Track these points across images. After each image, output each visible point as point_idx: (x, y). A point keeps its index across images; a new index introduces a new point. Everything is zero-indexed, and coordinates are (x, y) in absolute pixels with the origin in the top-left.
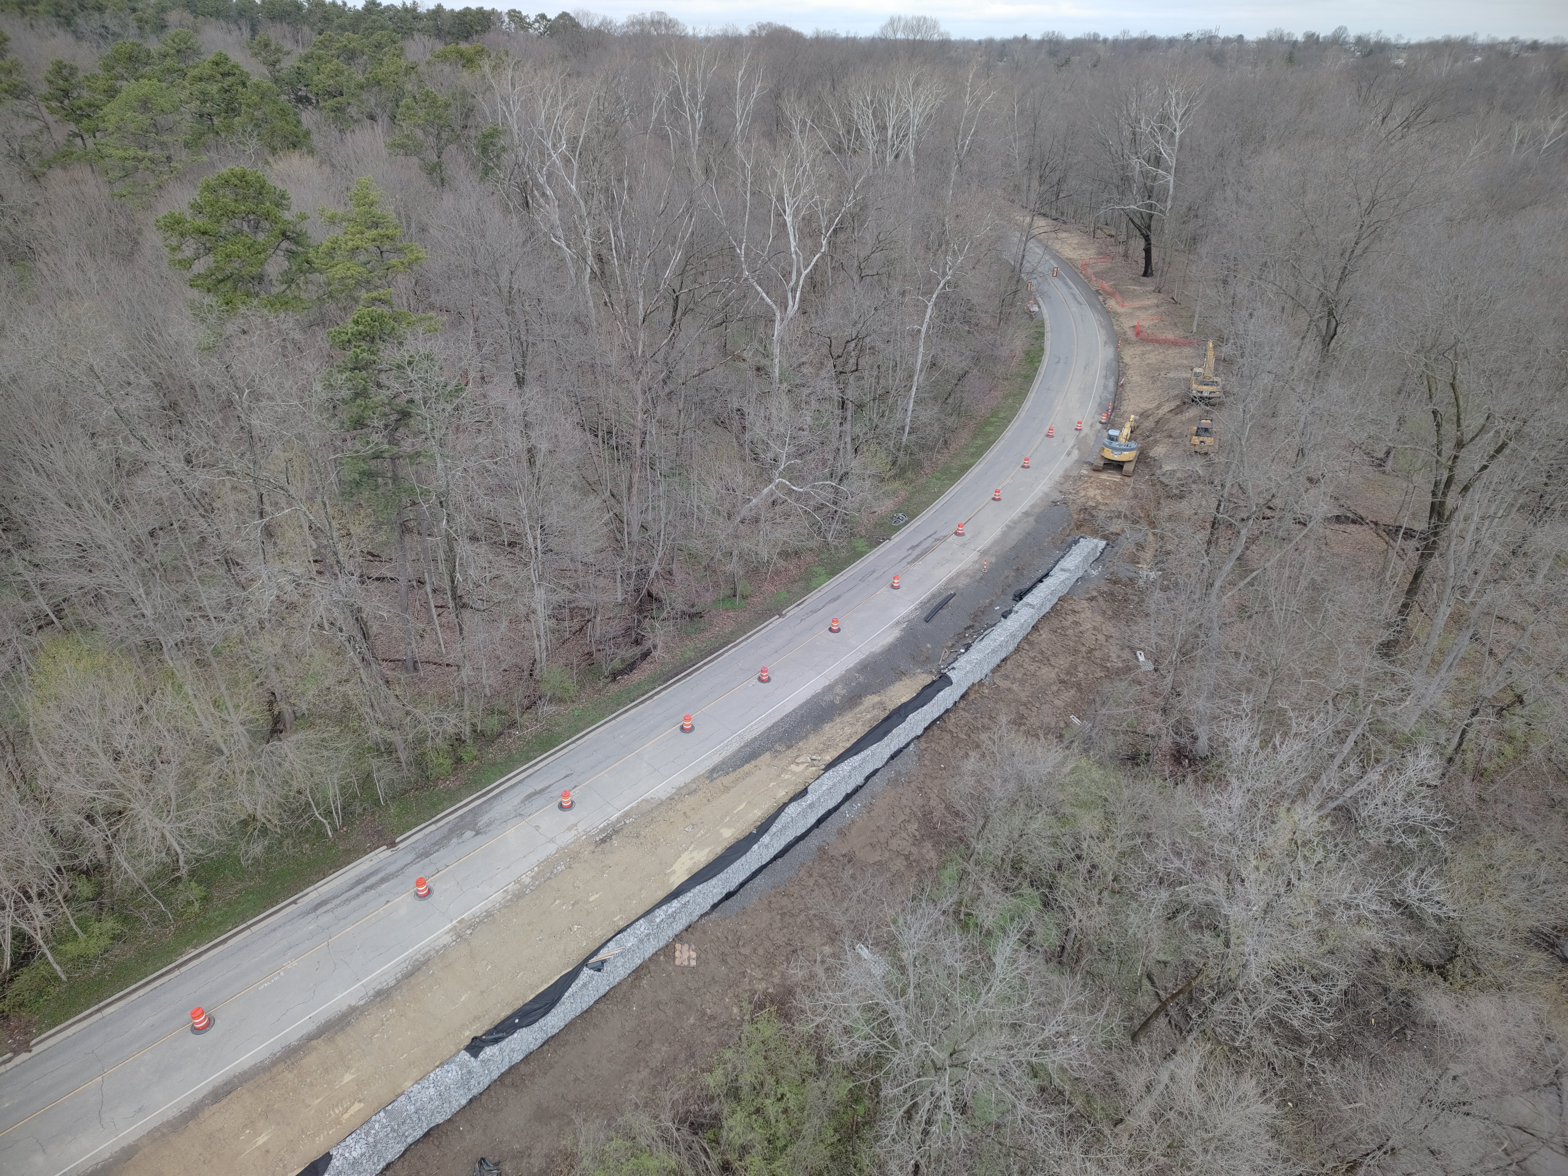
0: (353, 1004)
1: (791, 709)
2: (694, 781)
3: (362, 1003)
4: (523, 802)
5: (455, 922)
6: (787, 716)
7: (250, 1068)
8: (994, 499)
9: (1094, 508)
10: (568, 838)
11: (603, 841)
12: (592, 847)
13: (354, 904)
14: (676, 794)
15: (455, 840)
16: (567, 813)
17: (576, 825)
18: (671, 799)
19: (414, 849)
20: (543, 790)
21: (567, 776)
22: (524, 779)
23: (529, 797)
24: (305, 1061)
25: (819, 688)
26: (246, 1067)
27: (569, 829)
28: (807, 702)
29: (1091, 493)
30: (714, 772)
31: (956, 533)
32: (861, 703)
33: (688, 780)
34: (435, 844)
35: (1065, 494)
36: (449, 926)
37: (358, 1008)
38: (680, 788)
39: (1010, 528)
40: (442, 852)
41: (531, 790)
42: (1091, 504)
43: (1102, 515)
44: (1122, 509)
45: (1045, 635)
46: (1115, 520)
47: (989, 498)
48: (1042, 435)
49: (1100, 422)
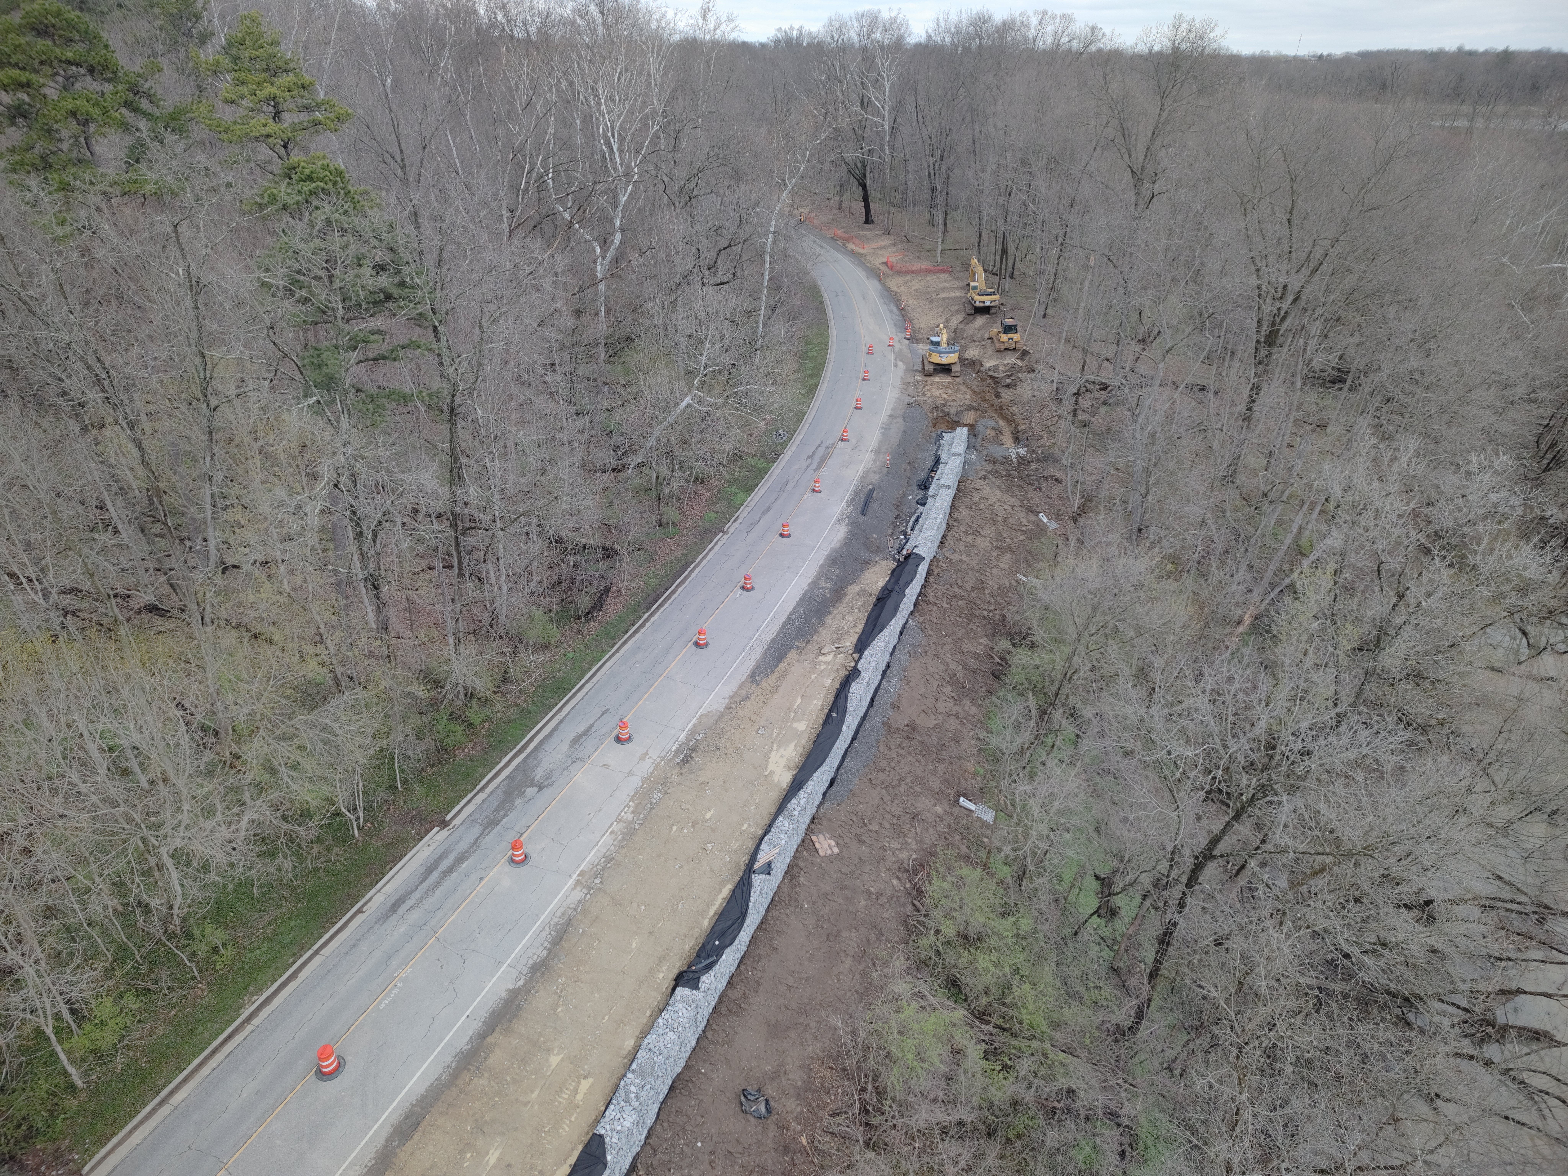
0: (511, 987)
1: (791, 608)
2: (741, 687)
3: (521, 983)
4: (571, 747)
5: (575, 876)
6: (791, 615)
7: (427, 1091)
8: (856, 408)
9: (945, 405)
10: (646, 767)
11: (685, 761)
12: (677, 770)
13: (439, 892)
14: (730, 702)
15: (518, 801)
16: (629, 746)
17: (647, 754)
18: (728, 708)
19: (475, 821)
20: (586, 732)
21: (604, 713)
22: (557, 726)
23: (577, 740)
24: (490, 1061)
25: (804, 586)
26: (421, 1090)
27: (642, 758)
28: (803, 599)
29: (937, 393)
30: (755, 676)
31: (842, 440)
32: (846, 594)
33: (735, 689)
34: (497, 810)
35: (914, 397)
36: (571, 882)
37: (519, 989)
38: (731, 697)
39: (886, 429)
40: (511, 816)
41: (572, 735)
42: (940, 402)
43: (953, 410)
44: (967, 402)
45: (963, 512)
46: (965, 413)
47: (852, 409)
48: (863, 354)
49: (906, 339)
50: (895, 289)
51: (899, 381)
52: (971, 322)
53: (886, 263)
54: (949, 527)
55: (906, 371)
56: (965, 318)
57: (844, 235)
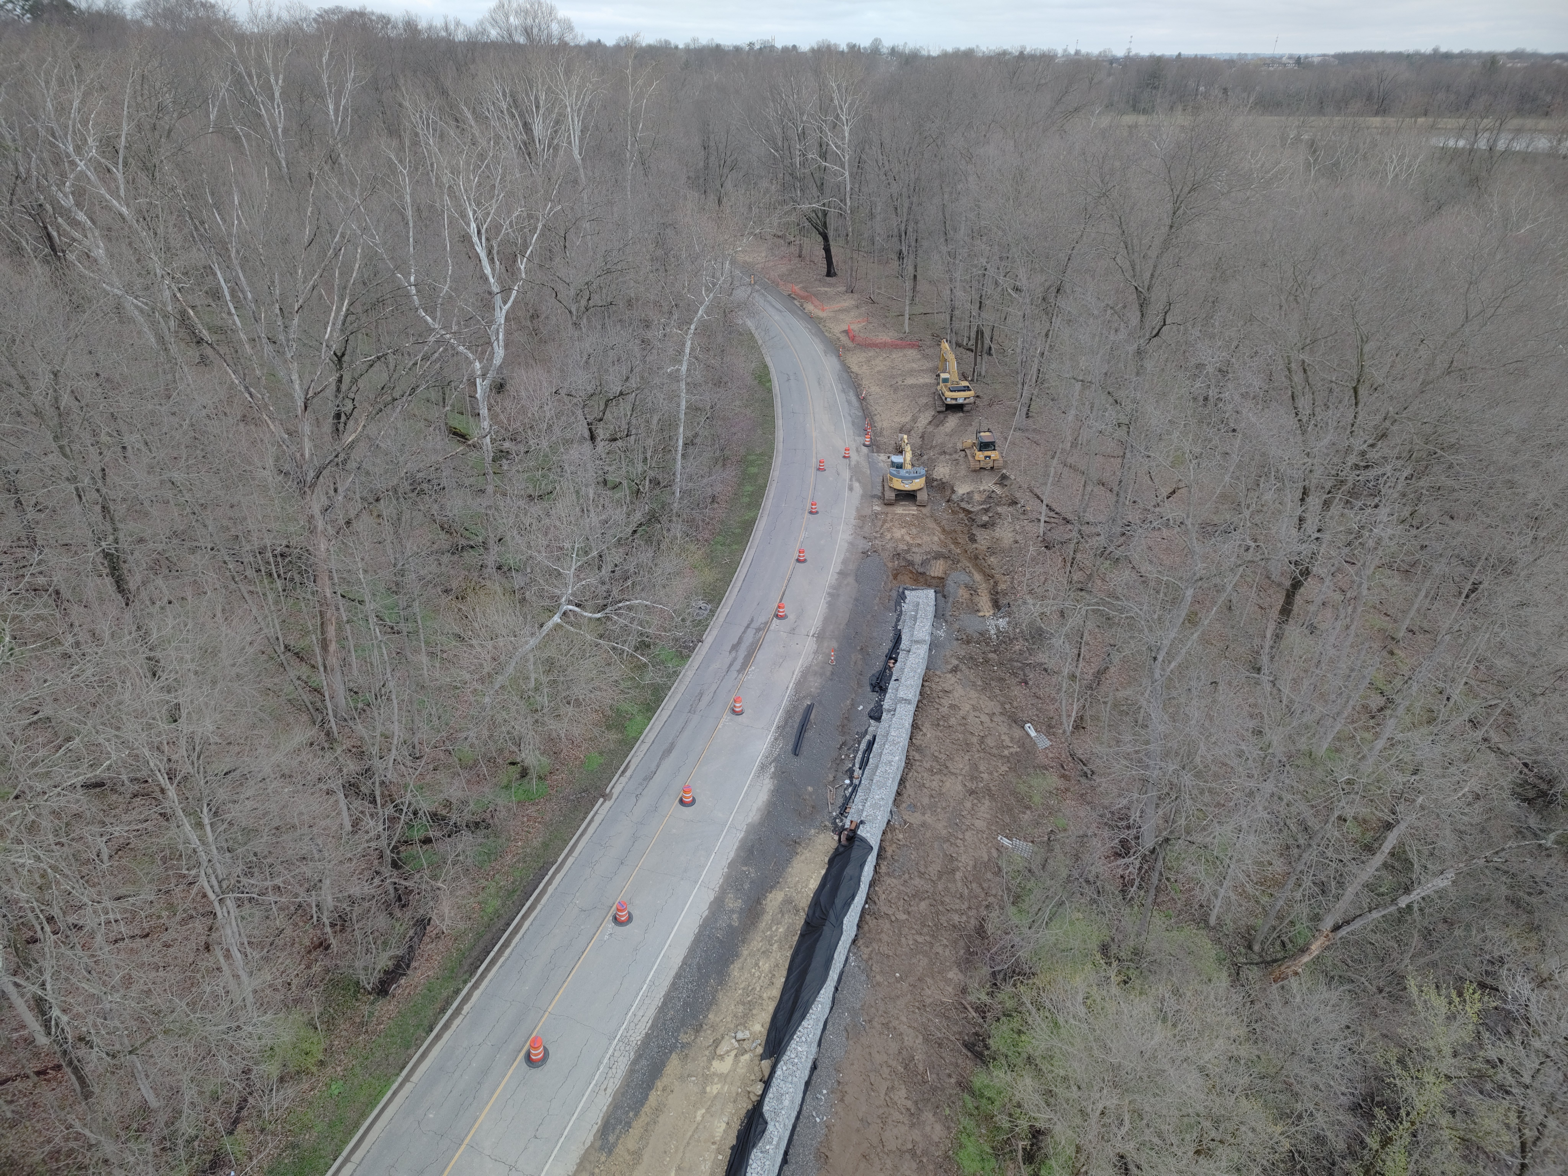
6: (678, 976)
8: (798, 561)
9: (908, 551)
25: (703, 909)
28: (698, 939)
29: (898, 533)
31: (777, 616)
32: (763, 912)
35: (870, 540)
39: (833, 596)
42: (902, 547)
43: (918, 559)
44: (936, 548)
45: (929, 733)
46: (933, 562)
47: (793, 561)
48: (813, 471)
49: (865, 445)
50: (855, 369)
51: (854, 513)
52: (942, 423)
53: (846, 332)
54: (909, 763)
55: (863, 496)
56: (934, 417)
57: (802, 293)
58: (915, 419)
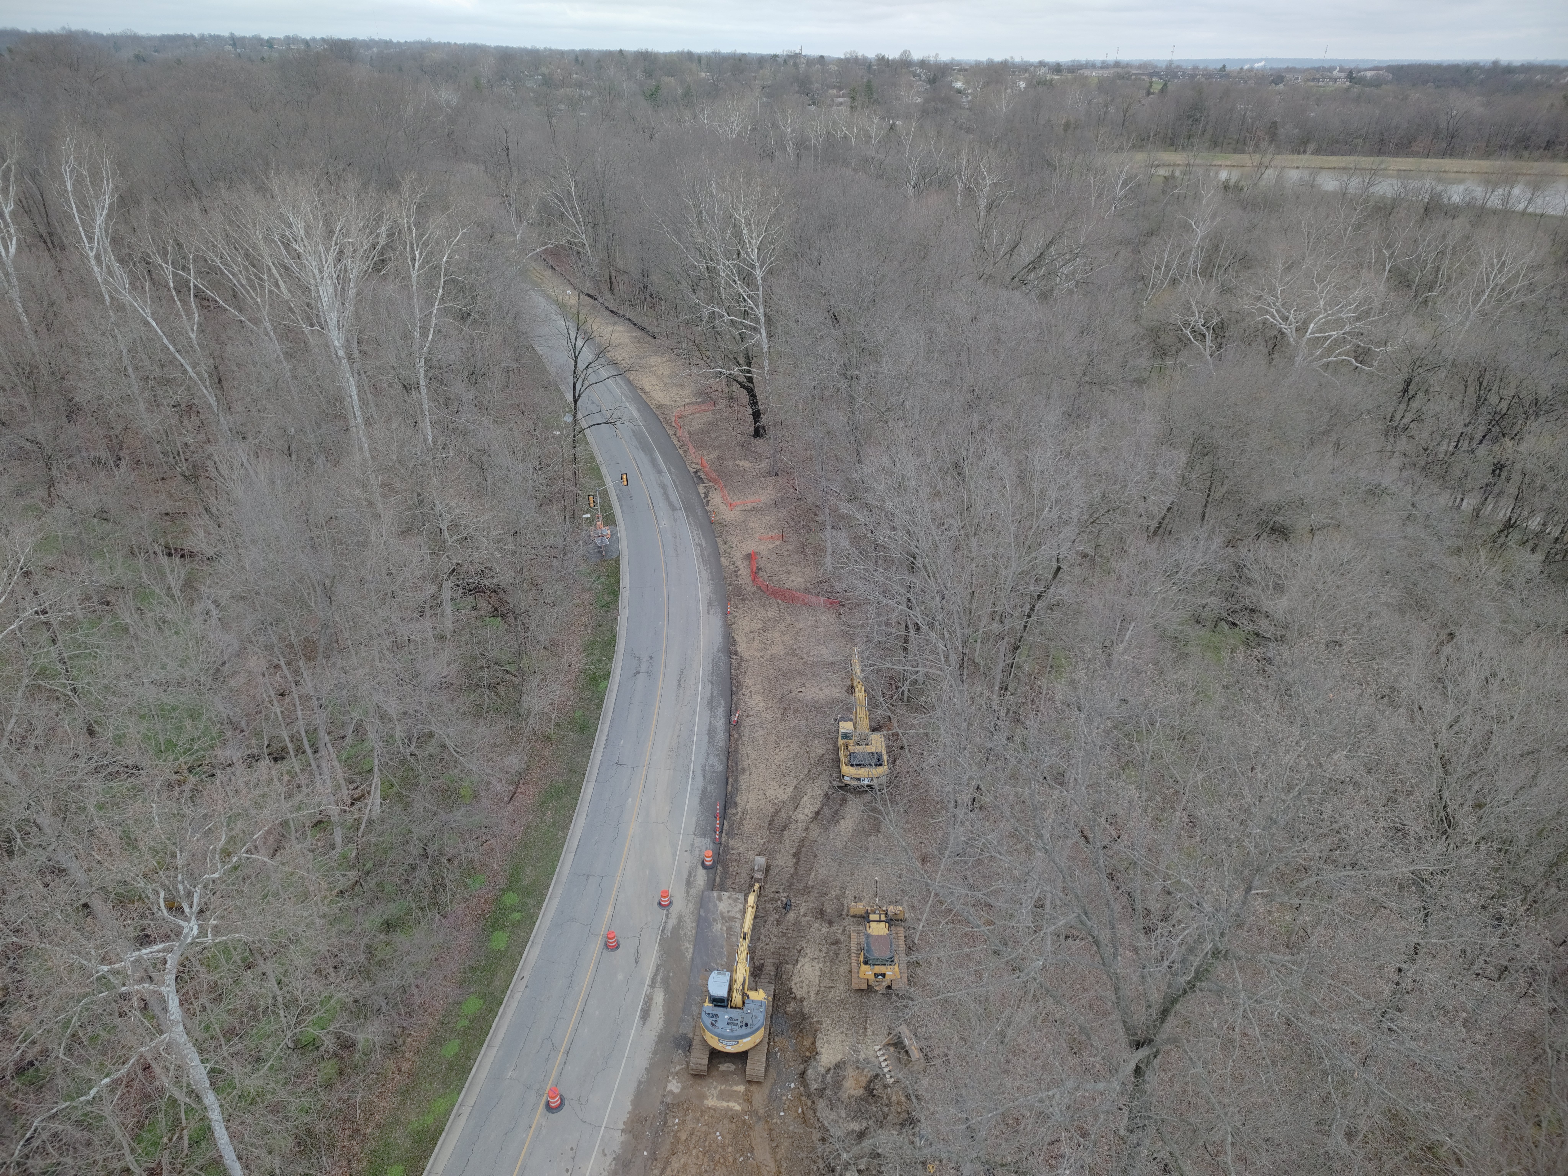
48: (597, 945)
49: (704, 866)
50: (741, 646)
51: (627, 1108)
52: (836, 814)
53: (751, 559)
55: (659, 1042)
56: (824, 804)
57: (712, 470)
58: (796, 800)
